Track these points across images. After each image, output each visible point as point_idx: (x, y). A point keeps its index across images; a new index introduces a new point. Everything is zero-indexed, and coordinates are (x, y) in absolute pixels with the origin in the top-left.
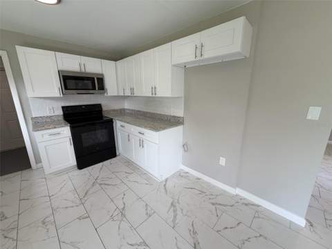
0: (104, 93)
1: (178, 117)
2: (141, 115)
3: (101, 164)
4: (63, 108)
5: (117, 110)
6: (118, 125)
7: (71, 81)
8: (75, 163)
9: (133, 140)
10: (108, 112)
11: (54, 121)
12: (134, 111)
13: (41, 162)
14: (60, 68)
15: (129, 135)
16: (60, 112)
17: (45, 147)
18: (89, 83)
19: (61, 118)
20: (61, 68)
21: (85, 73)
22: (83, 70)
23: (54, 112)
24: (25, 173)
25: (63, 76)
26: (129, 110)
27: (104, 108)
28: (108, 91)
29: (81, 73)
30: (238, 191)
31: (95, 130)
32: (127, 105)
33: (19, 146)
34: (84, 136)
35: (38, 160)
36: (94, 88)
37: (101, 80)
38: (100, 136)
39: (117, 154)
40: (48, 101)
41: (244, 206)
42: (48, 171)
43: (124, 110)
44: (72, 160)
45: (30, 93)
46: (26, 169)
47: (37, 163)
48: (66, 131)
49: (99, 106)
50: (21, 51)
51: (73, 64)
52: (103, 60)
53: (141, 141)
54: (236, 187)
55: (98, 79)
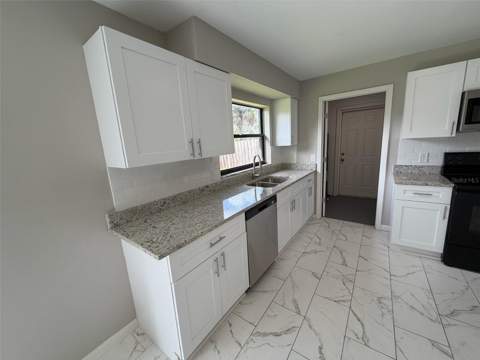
4: (447, 155)
11: (425, 173)
13: (389, 224)
14: (469, 87)
16: (439, 162)
17: (403, 207)
19: (438, 172)
23: (428, 160)
25: (471, 100)
33: (369, 196)
35: (386, 221)
40: (424, 144)
42: (394, 239)
47: (382, 223)
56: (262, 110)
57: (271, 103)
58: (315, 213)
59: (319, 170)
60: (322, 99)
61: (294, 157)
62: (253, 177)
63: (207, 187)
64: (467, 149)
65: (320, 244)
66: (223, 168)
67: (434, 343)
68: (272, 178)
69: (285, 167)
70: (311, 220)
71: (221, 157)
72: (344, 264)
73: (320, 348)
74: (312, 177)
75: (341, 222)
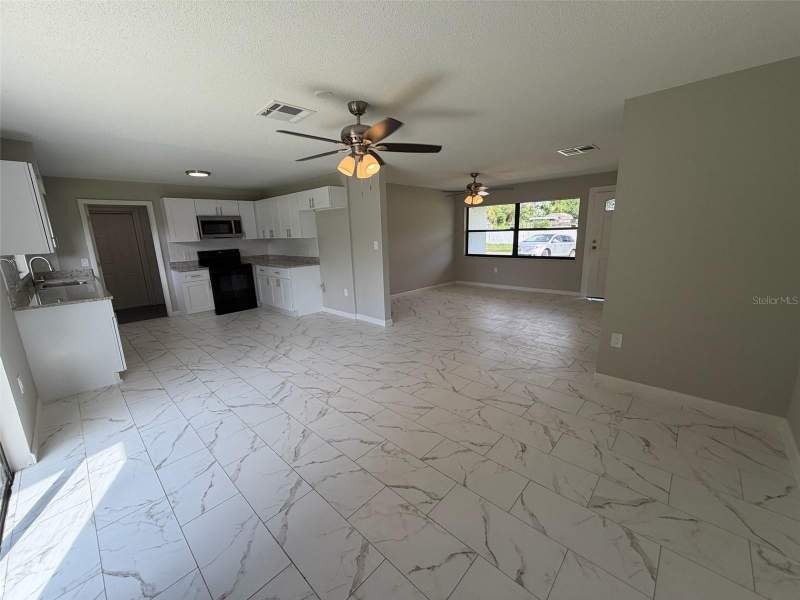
0: (241, 237)
1: (315, 258)
4: (199, 253)
5: (258, 257)
6: (258, 270)
7: (208, 226)
8: (213, 307)
10: (247, 257)
13: (178, 309)
14: (198, 214)
15: (267, 278)
16: (196, 257)
18: (226, 226)
19: (197, 264)
20: (200, 213)
21: (221, 217)
22: (220, 214)
25: (201, 221)
27: (242, 255)
28: (247, 234)
29: (217, 217)
30: (359, 317)
32: (271, 251)
36: (231, 232)
37: (238, 224)
38: (237, 284)
39: (259, 304)
43: (267, 256)
45: (171, 238)
46: (163, 316)
47: (173, 310)
48: (204, 274)
49: (236, 252)
50: (168, 202)
51: (210, 208)
53: (278, 281)
54: (356, 313)
55: (235, 222)
59: (97, 275)
64: (208, 249)
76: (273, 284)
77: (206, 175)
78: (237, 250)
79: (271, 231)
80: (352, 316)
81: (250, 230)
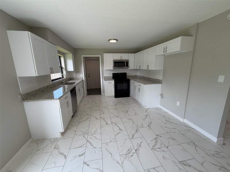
0: (128, 68)
1: (160, 80)
2: (144, 79)
3: (123, 98)
4: (113, 74)
5: (133, 76)
6: (132, 82)
7: (118, 64)
8: (114, 95)
9: (136, 89)
10: (129, 76)
11: (110, 78)
12: (141, 76)
13: (104, 93)
15: (135, 87)
16: (112, 75)
17: (107, 86)
18: (123, 64)
19: (112, 78)
20: (114, 59)
21: (122, 60)
23: (110, 75)
24: (100, 95)
25: (115, 62)
26: (139, 76)
28: (130, 67)
29: (120, 60)
31: (123, 83)
32: (138, 74)
34: (118, 85)
35: (104, 92)
36: (124, 66)
37: (127, 62)
38: (124, 86)
39: (130, 96)
40: (109, 71)
41: (184, 126)
42: (106, 95)
43: (137, 76)
44: (113, 94)
45: (105, 69)
48: (113, 82)
50: (105, 55)
51: (118, 57)
52: (129, 54)
53: (139, 89)
54: (184, 118)
55: (126, 62)
56: (60, 57)
57: (64, 54)
58: (84, 94)
59: (84, 79)
60: (82, 56)
61: (74, 75)
62: (62, 83)
63: (48, 86)
64: (116, 72)
65: (88, 102)
66: (52, 79)
67: (114, 109)
68: (68, 83)
69: (71, 79)
70: (83, 97)
71: (51, 75)
72: (96, 104)
73: (96, 118)
74: (82, 82)
75: (92, 95)
76: (137, 90)
77: (115, 41)
78: (126, 73)
79: (140, 66)
80: (182, 120)
81: (131, 66)
